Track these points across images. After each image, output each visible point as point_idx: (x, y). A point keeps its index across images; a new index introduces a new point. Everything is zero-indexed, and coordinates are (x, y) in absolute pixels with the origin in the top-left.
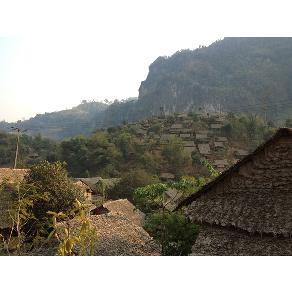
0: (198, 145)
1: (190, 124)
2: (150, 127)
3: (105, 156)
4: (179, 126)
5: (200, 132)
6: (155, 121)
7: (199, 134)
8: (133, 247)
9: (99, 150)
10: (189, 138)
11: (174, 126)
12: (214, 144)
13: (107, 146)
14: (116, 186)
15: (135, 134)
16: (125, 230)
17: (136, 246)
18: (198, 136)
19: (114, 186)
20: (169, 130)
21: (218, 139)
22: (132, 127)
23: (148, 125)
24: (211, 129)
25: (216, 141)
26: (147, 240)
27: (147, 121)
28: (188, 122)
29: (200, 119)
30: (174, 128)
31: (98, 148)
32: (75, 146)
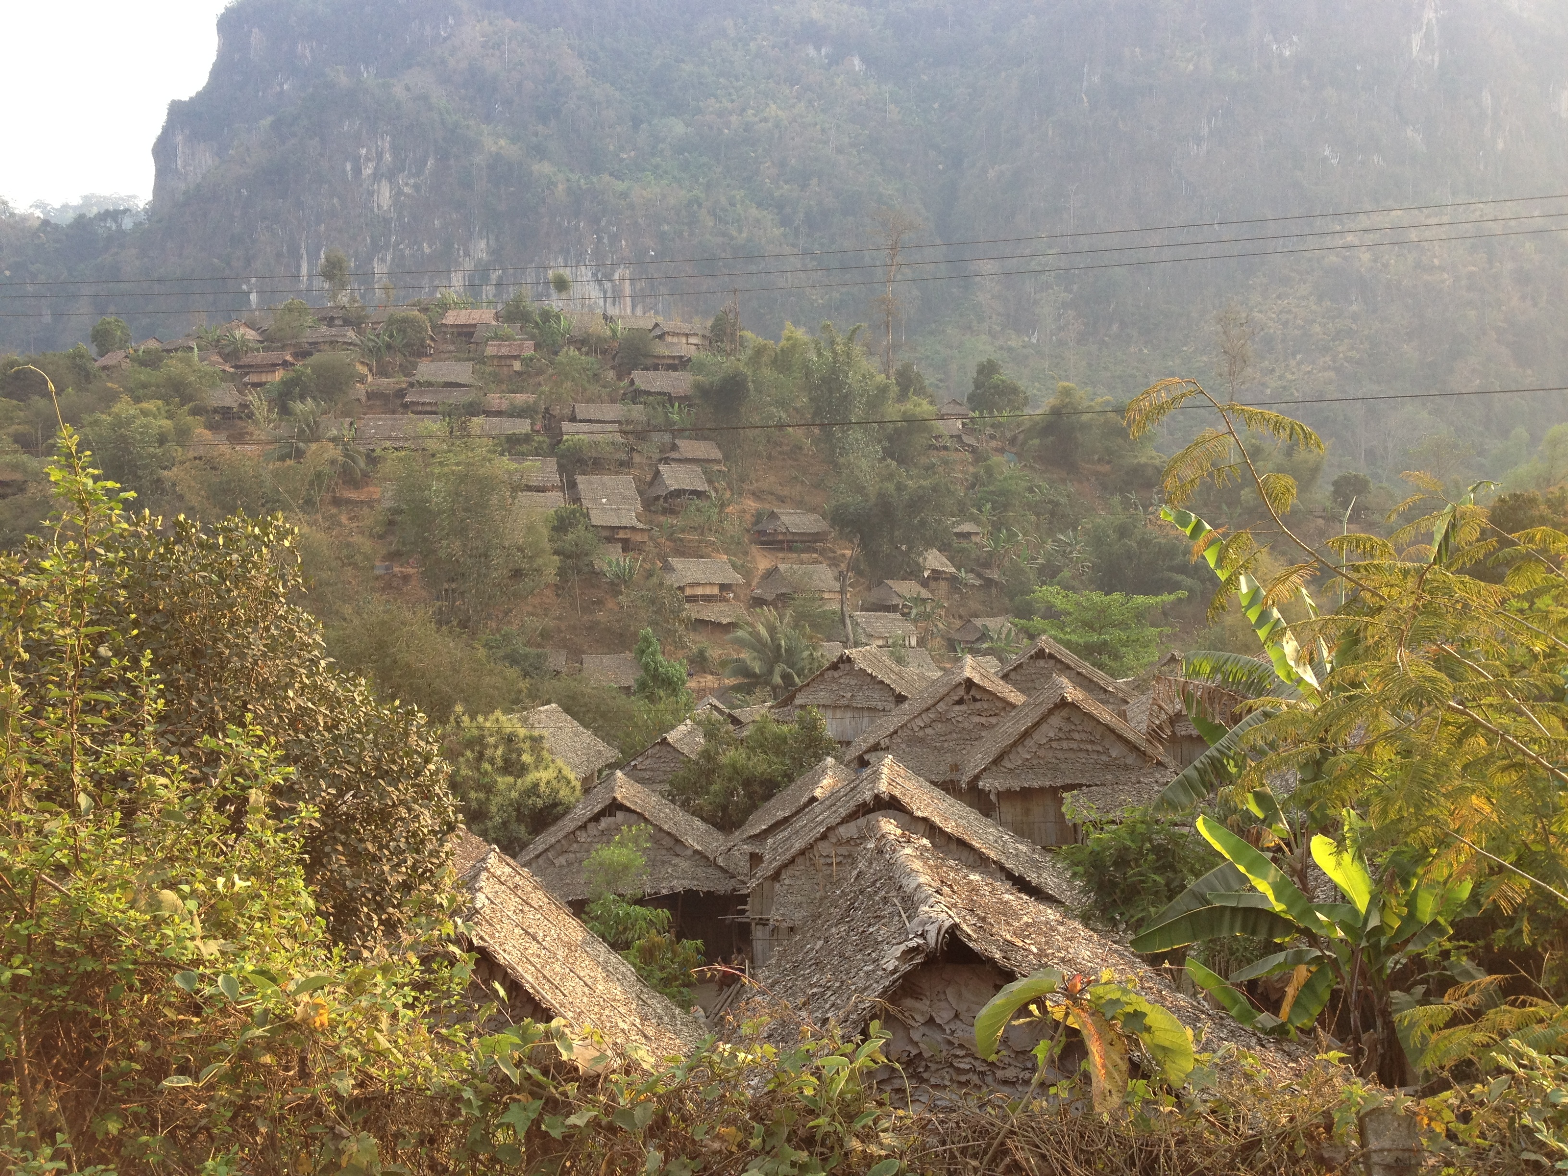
0: (579, 478)
1: (517, 366)
2: (279, 375)
4: (462, 372)
5: (582, 411)
6: (308, 336)
7: (573, 419)
10: (527, 438)
11: (426, 370)
12: (658, 472)
18: (571, 433)
20: (400, 394)
21: (674, 447)
22: (174, 366)
24: (636, 395)
25: (666, 461)
28: (504, 351)
29: (571, 341)
30: (430, 384)
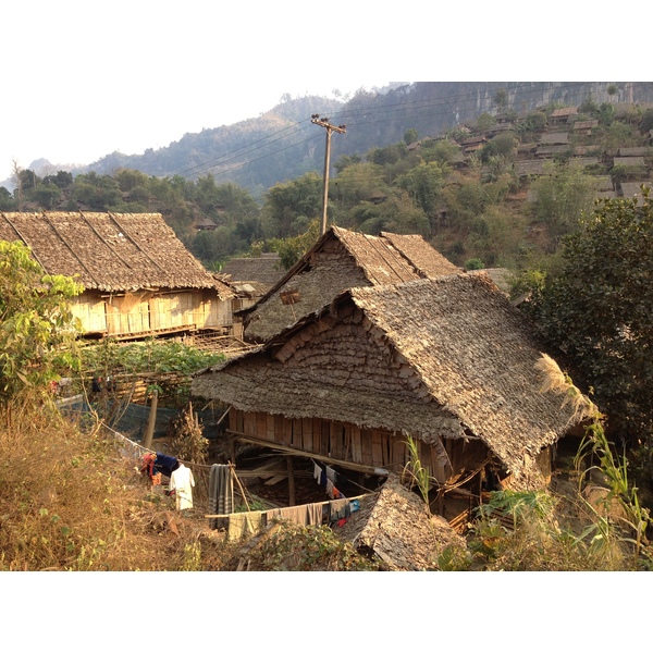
0: (622, 184)
1: (589, 132)
2: (480, 147)
3: (382, 221)
4: (562, 138)
5: (623, 151)
6: (492, 128)
7: (619, 156)
9: (363, 208)
10: (596, 167)
11: (545, 138)
13: (384, 195)
15: (449, 164)
18: (618, 163)
20: (534, 150)
23: (473, 139)
27: (468, 130)
28: (583, 126)
29: (617, 118)
30: (547, 145)
31: (362, 202)
32: (304, 198)
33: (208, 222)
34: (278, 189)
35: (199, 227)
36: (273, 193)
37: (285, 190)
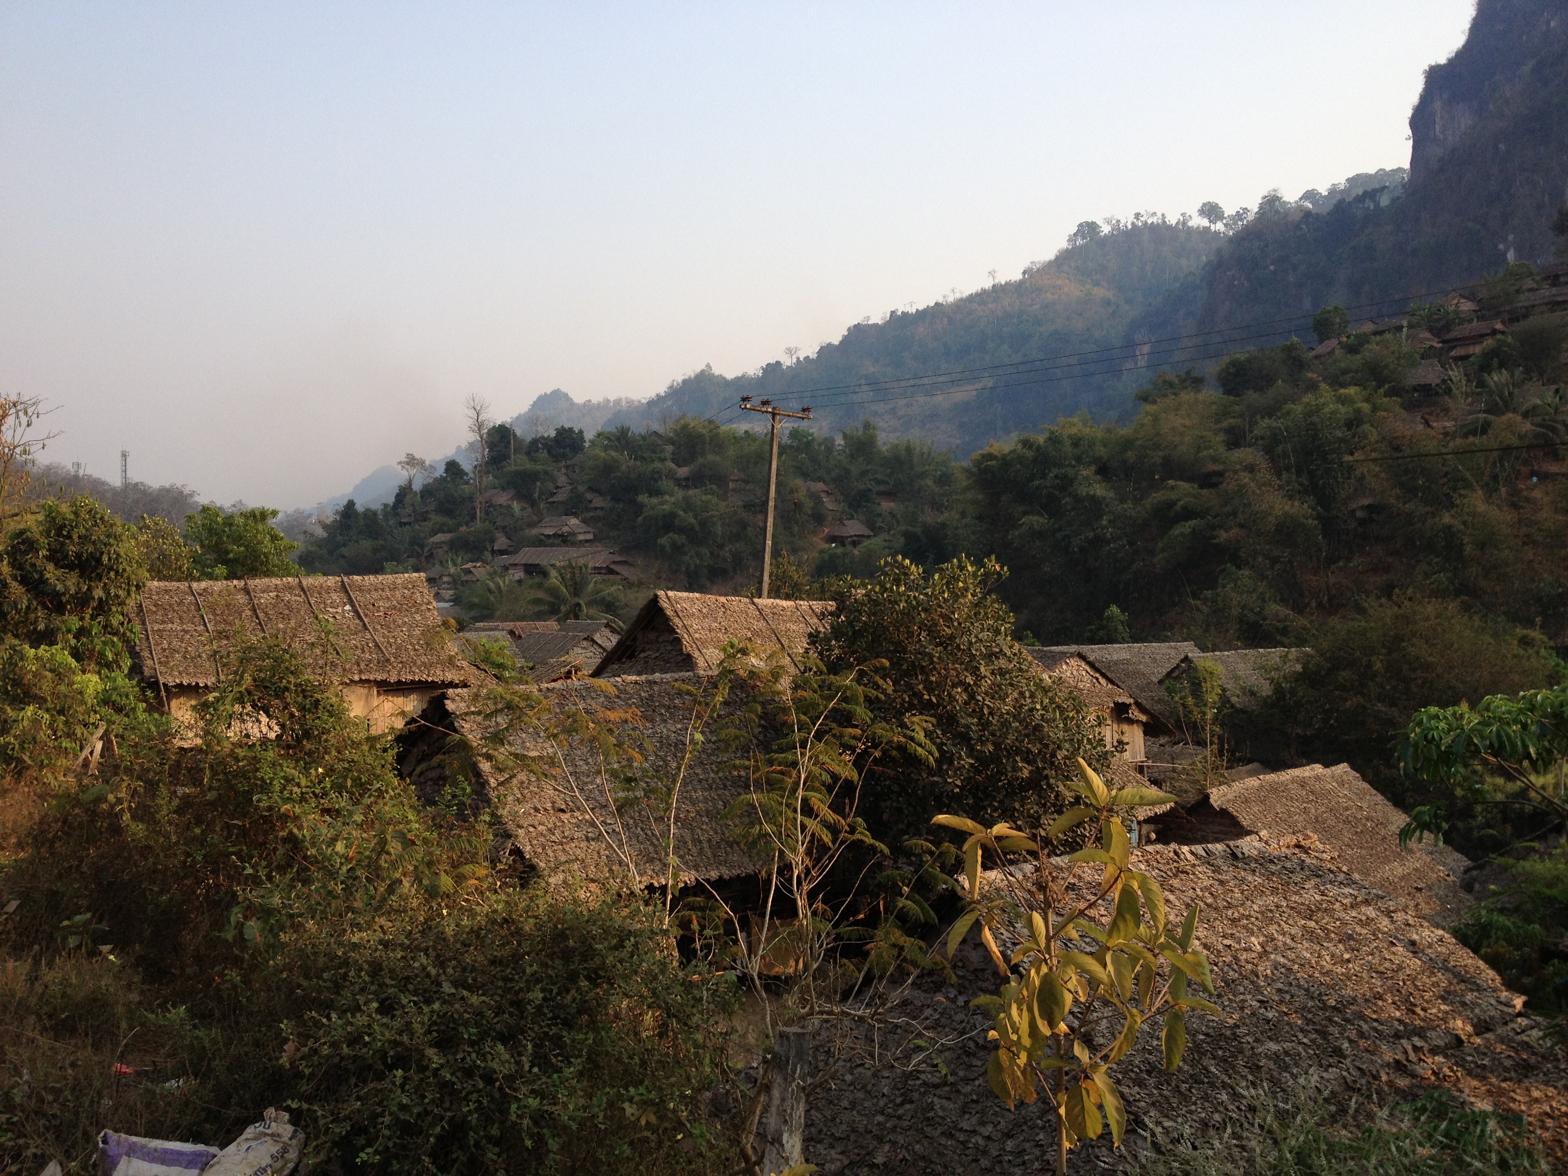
2: (1489, 343)
3: (1213, 527)
6: (1523, 300)
8: (1397, 1036)
9: (1173, 496)
13: (1218, 467)
14: (1278, 690)
15: (1393, 392)
16: (1347, 939)
17: (1420, 1032)
19: (1266, 690)
22: (1373, 349)
23: (1476, 326)
26: (1487, 1006)
27: (1467, 306)
31: (1171, 482)
32: (1044, 476)
33: (854, 528)
34: (990, 457)
35: (832, 539)
36: (978, 463)
37: (1004, 457)
